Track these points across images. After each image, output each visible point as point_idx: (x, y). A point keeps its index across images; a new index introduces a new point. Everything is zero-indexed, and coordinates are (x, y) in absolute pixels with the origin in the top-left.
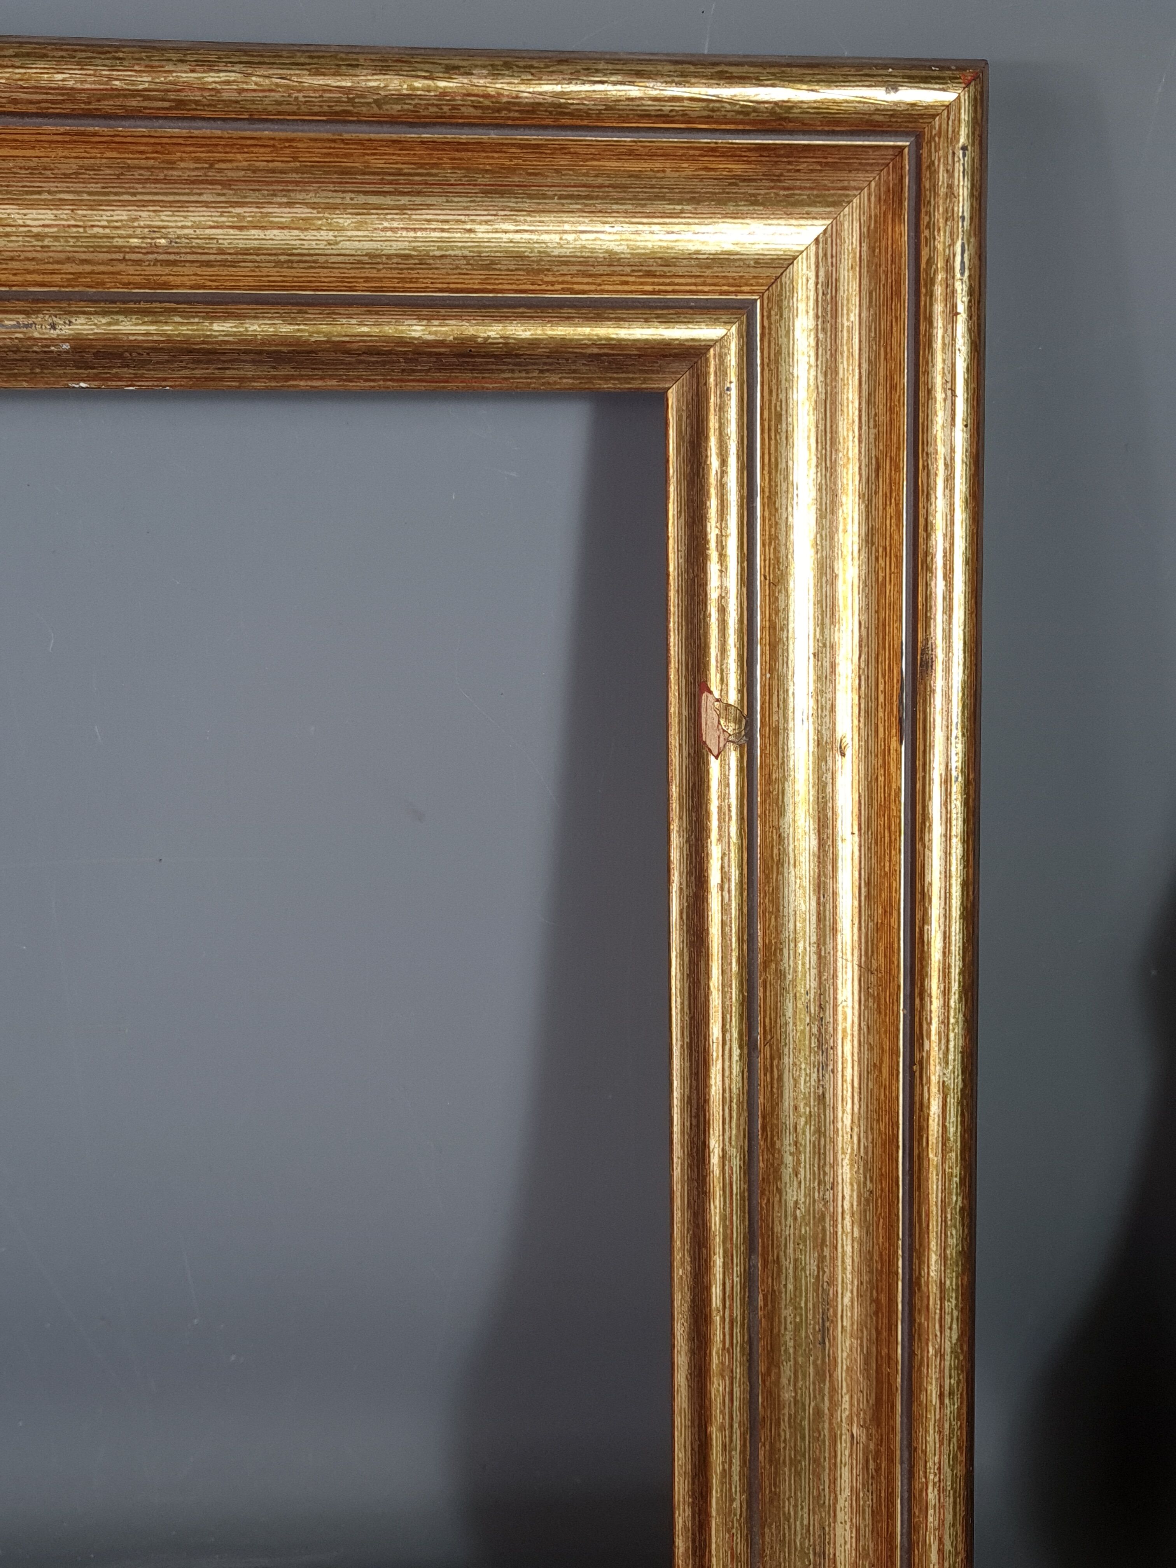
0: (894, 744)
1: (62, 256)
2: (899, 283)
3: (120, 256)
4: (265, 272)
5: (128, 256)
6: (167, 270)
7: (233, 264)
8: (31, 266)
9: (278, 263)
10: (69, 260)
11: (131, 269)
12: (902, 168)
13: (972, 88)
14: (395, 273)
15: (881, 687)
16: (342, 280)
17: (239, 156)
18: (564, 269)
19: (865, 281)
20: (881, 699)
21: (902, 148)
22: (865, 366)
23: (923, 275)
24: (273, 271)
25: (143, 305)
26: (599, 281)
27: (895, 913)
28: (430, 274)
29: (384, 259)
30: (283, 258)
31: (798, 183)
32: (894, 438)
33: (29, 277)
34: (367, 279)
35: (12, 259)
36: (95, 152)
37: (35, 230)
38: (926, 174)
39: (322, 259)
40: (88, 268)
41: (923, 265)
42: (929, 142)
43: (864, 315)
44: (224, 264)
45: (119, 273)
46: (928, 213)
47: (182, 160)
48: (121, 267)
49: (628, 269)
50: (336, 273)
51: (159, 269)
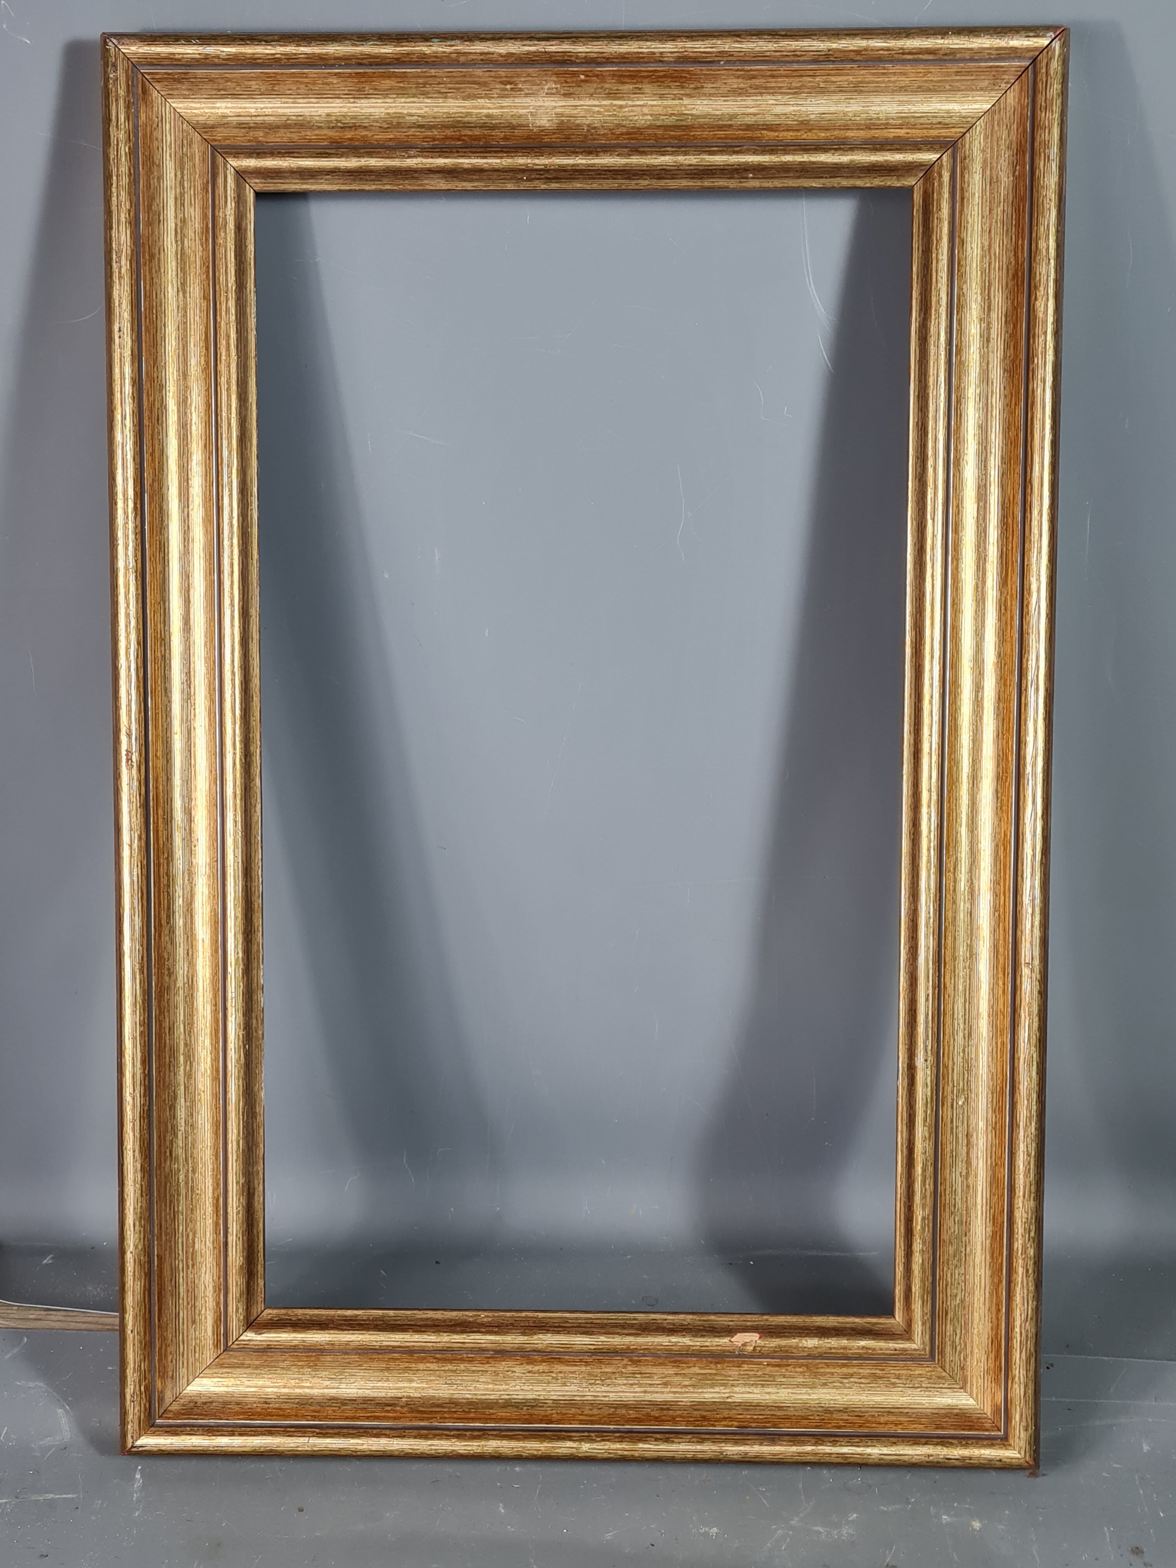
0: (735, 1423)
1: (955, 1061)
2: (943, 1428)
3: (955, 1084)
4: (948, 1146)
5: (955, 1088)
6: (949, 1104)
7: (952, 1132)
8: (951, 1048)
9: (952, 1151)
10: (954, 1063)
11: (950, 1090)
12: (993, 1431)
13: (1026, 1464)
14: (947, 1202)
15: (760, 1417)
16: (945, 1180)
17: (997, 1141)
18: (949, 1275)
19: (943, 1411)
20: (755, 1417)
21: (1000, 1430)
22: (906, 1411)
23: (946, 1440)
24: (948, 1149)
25: (935, 1097)
26: (944, 1291)
27: (657, 1423)
28: (947, 1216)
29: (953, 1197)
30: (954, 1153)
31: (986, 1382)
32: (874, 1425)
33: (947, 1048)
34: (945, 1190)
35: (954, 1040)
36: (999, 1082)
37: (966, 1050)
38: (989, 1442)
39: (954, 1170)
40: (950, 1072)
41: (950, 1440)
42: (1003, 1444)
43: (928, 1410)
44: (952, 1128)
45: (948, 1085)
46: (972, 1443)
47: (996, 1117)
48: (951, 1085)
49: (949, 1303)
50: (948, 1177)
51: (950, 1101)
